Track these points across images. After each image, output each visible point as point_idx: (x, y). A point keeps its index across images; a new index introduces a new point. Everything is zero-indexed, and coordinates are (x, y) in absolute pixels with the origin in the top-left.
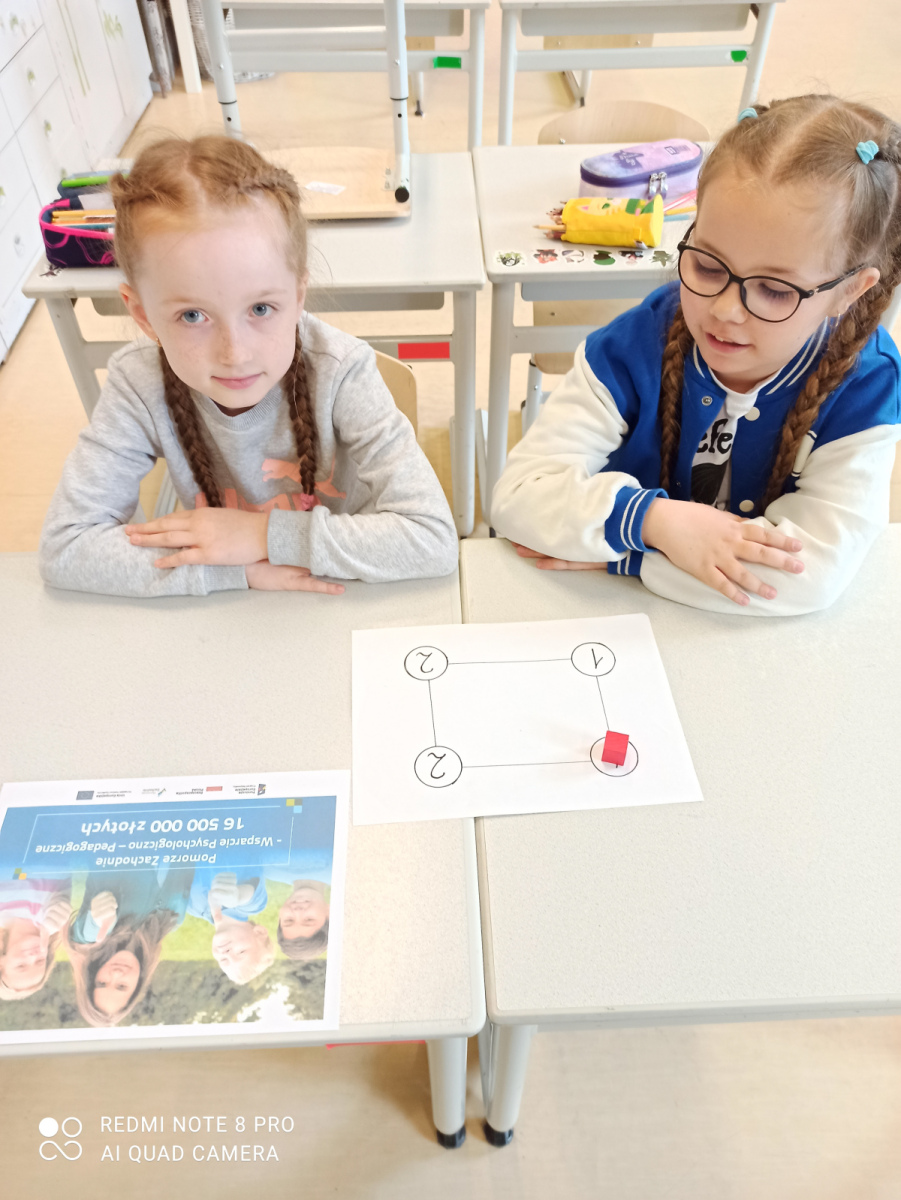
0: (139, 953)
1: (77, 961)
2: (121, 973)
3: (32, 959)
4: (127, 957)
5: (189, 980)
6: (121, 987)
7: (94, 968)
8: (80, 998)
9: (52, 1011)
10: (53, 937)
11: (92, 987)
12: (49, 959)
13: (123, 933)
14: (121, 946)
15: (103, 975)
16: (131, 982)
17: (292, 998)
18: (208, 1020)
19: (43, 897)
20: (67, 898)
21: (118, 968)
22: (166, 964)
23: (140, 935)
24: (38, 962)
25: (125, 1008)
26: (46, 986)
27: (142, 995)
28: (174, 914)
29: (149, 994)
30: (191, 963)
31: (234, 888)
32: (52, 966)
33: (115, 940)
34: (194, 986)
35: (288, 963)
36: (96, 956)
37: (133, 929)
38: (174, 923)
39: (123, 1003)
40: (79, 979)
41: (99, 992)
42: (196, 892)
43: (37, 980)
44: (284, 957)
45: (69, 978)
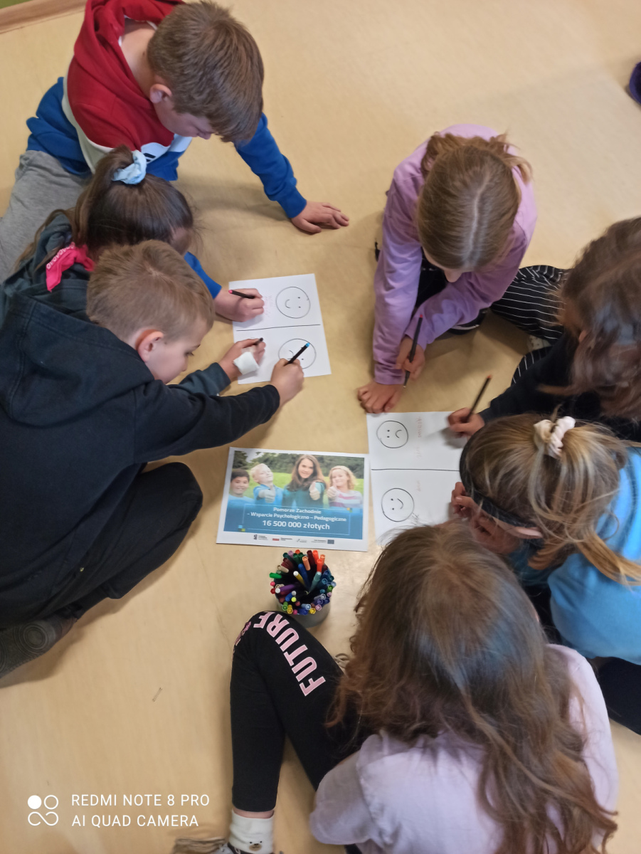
0: (299, 477)
1: (321, 476)
2: (305, 470)
3: (338, 478)
4: (304, 476)
5: (281, 466)
6: (304, 466)
7: (315, 474)
8: (318, 464)
9: (327, 461)
10: (331, 485)
11: (314, 467)
12: (331, 478)
13: (306, 484)
14: (306, 480)
15: (311, 471)
16: (301, 468)
17: (245, 458)
18: (273, 454)
19: (339, 500)
20: (330, 499)
21: (306, 473)
22: (289, 472)
23: (300, 483)
24: (335, 477)
25: (302, 459)
26: (330, 469)
27: (297, 463)
28: (288, 489)
29: (294, 463)
30: (280, 472)
31: (267, 497)
32: (330, 475)
33: (309, 482)
34: (279, 464)
35: (246, 469)
36: (315, 478)
37: (303, 485)
38: (288, 486)
39: (303, 461)
40: (320, 471)
41: (311, 465)
42: (281, 497)
43: (334, 471)
44: (247, 471)
45: (323, 471)
